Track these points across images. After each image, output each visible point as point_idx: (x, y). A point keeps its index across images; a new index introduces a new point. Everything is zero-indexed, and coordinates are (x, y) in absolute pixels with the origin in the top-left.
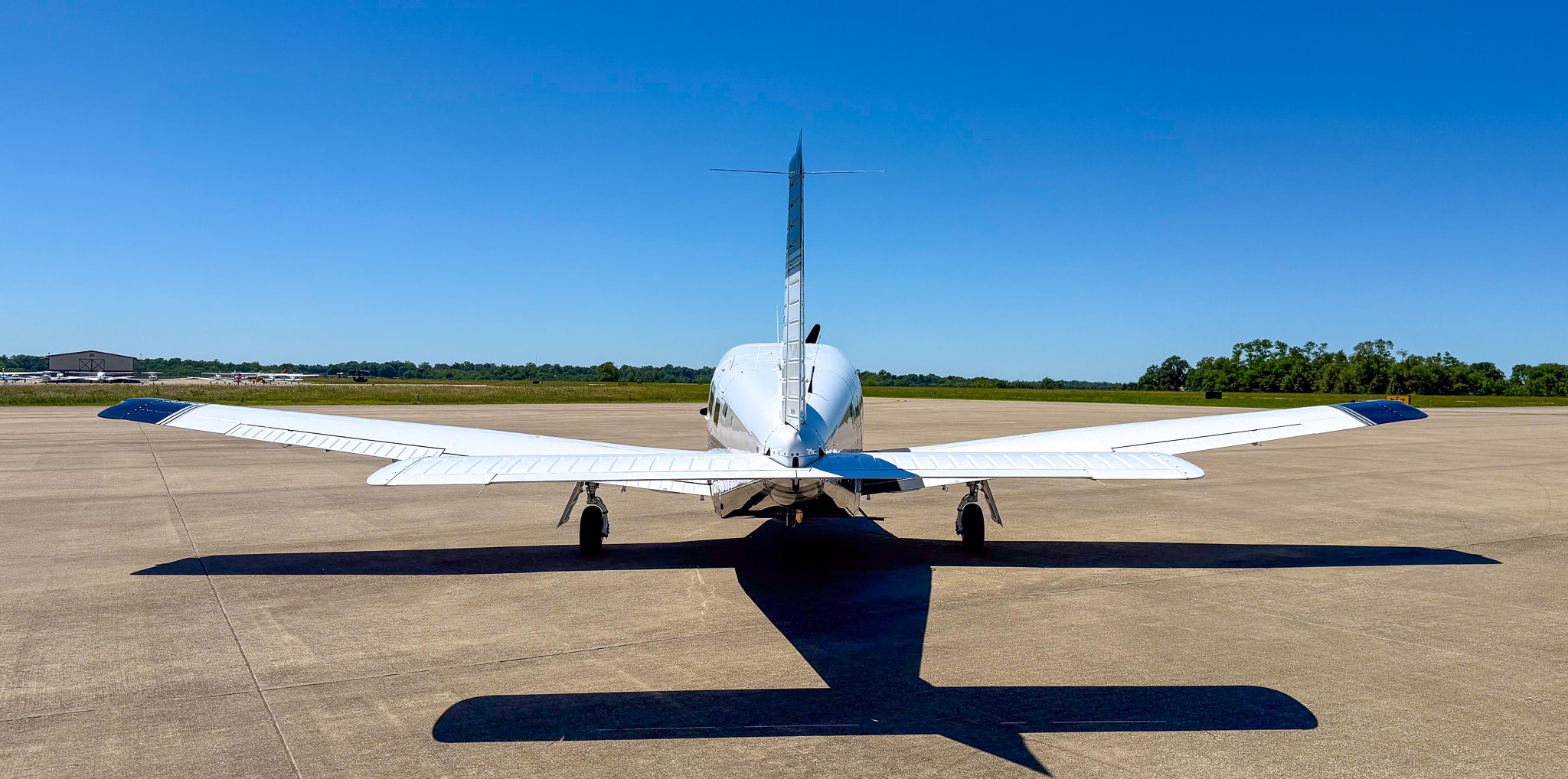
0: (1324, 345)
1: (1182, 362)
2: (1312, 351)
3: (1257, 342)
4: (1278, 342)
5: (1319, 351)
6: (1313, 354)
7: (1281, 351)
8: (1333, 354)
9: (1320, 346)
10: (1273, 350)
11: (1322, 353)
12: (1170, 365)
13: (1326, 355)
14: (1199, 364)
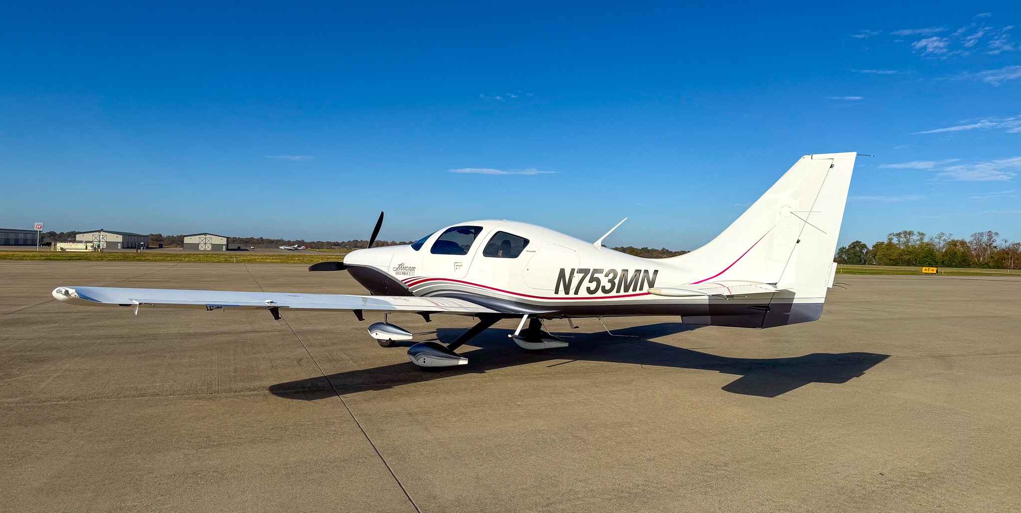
0: (951, 235)
1: (862, 244)
2: (943, 238)
3: (905, 232)
4: (919, 232)
5: (947, 239)
6: (943, 240)
7: (921, 238)
8: (957, 241)
9: (948, 235)
10: (915, 237)
11: (949, 240)
12: (854, 247)
13: (953, 241)
14: (874, 247)
